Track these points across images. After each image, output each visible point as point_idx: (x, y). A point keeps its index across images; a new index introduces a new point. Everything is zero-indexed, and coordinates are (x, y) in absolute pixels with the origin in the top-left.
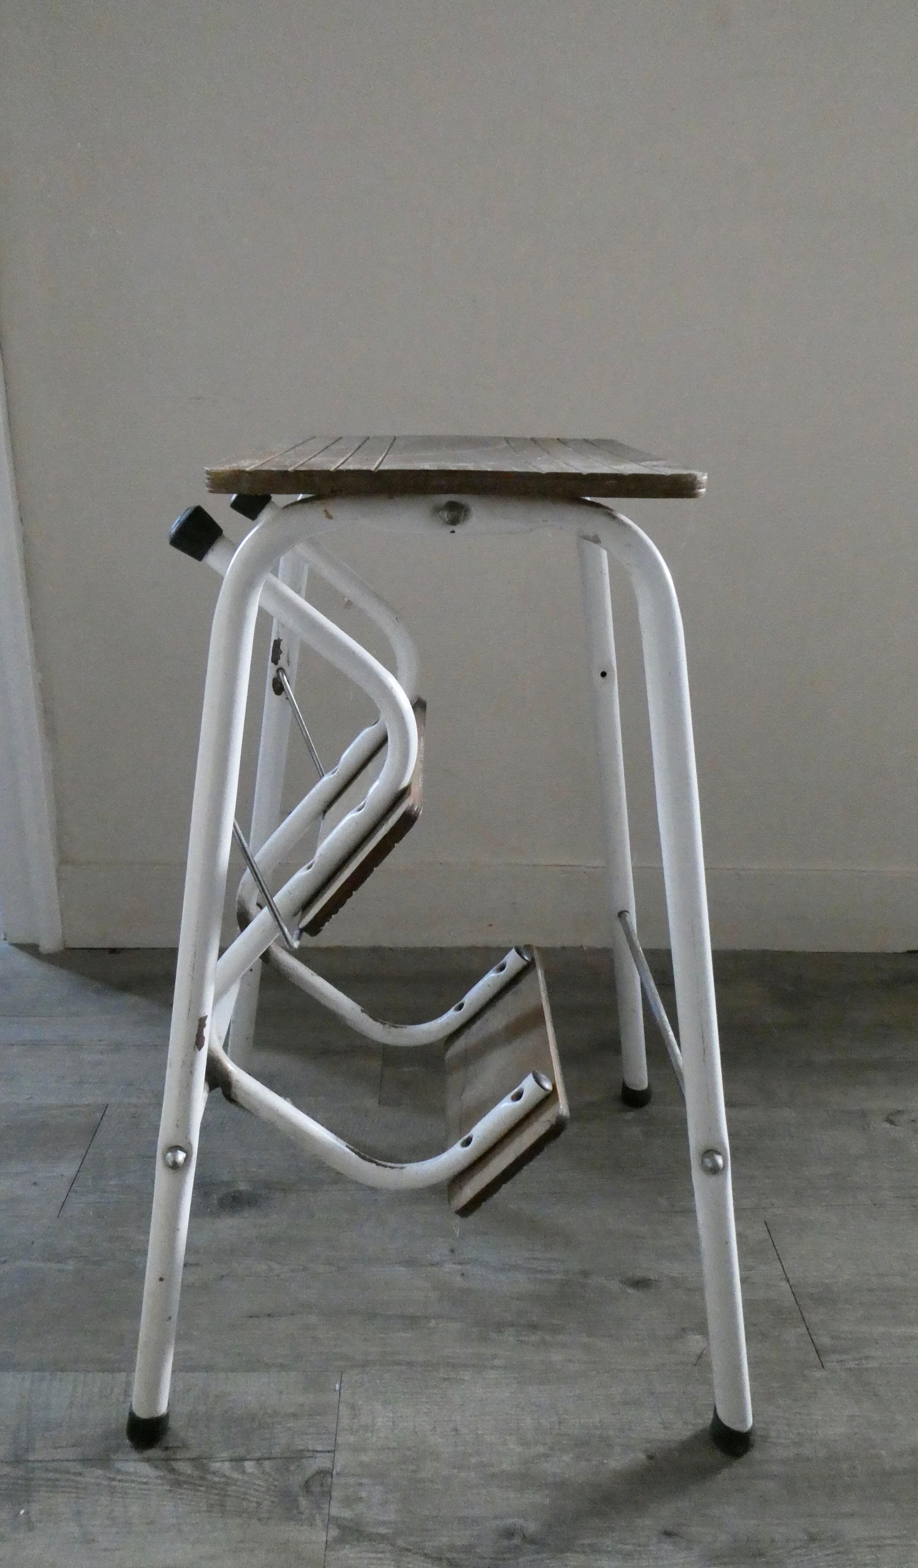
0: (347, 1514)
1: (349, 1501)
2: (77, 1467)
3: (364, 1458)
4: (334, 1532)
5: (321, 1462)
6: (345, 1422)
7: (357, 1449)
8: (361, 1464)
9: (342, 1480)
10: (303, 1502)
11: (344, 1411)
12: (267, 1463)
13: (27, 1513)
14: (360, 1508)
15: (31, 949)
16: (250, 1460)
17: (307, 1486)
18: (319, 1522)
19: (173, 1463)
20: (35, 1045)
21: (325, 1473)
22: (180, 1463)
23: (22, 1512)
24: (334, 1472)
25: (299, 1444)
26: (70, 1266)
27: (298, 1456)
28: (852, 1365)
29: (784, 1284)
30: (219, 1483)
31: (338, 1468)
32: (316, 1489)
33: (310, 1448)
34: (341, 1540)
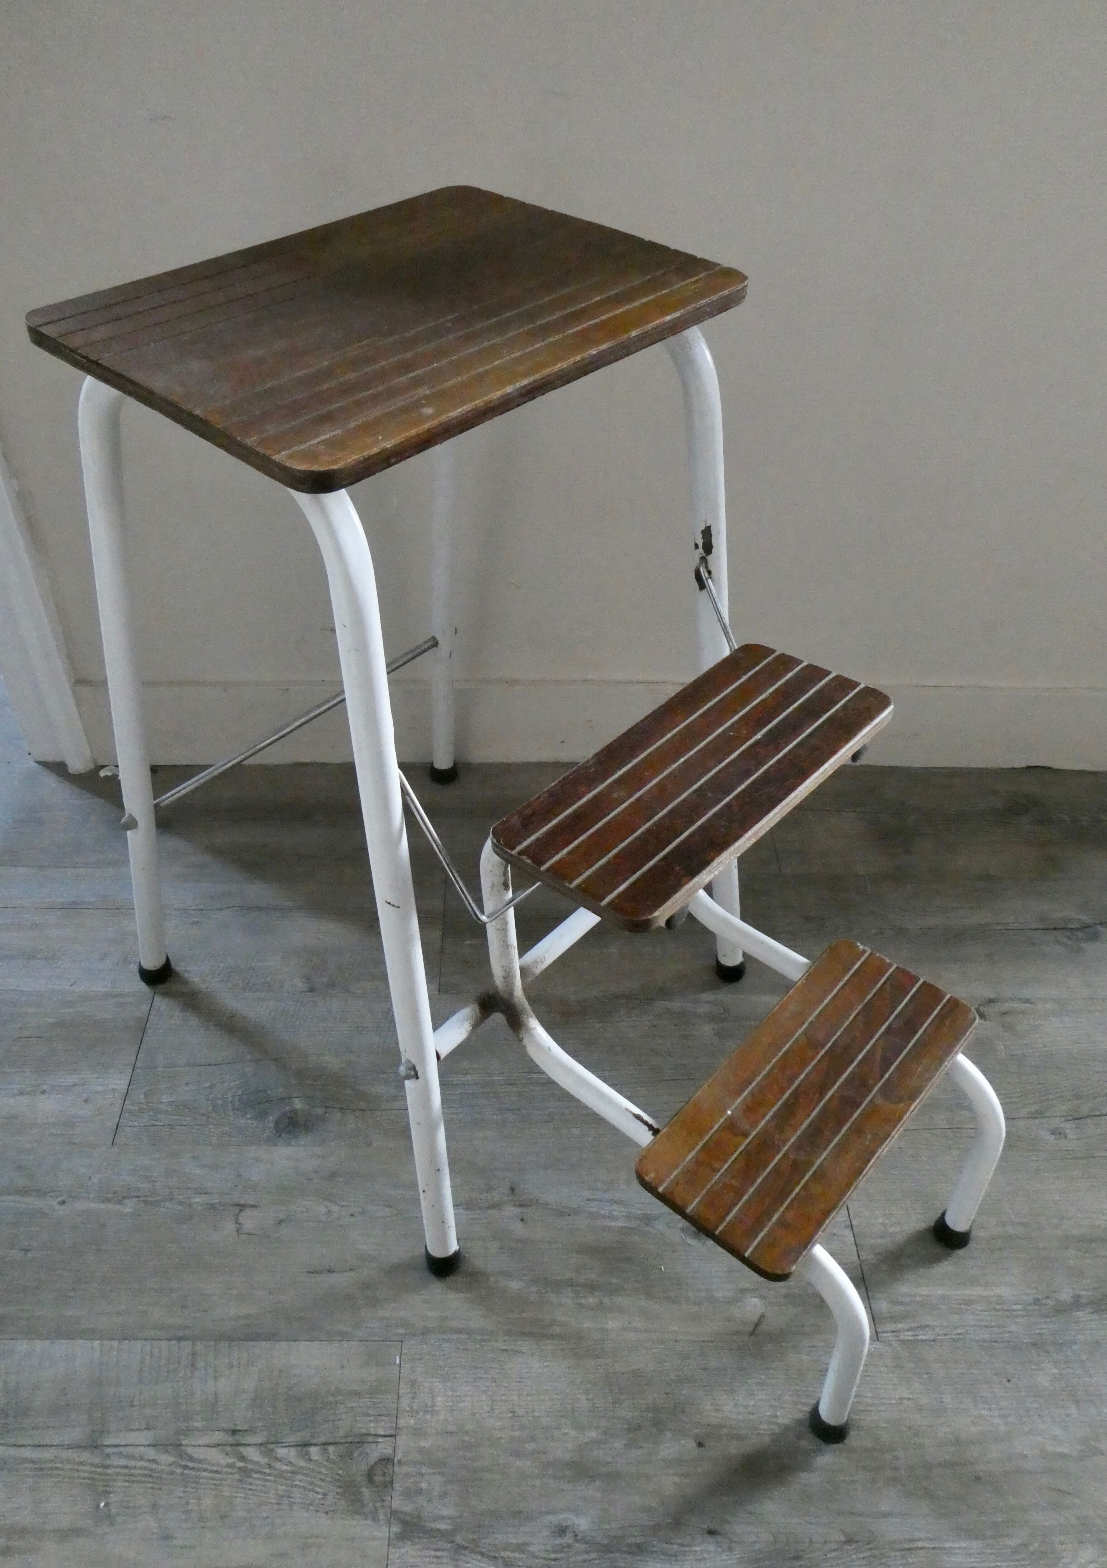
0: (408, 1508)
1: (410, 1494)
2: (151, 1453)
3: (424, 1444)
4: (396, 1529)
5: (383, 1448)
6: (405, 1403)
7: (418, 1433)
8: (420, 1450)
9: (405, 1469)
10: (366, 1492)
11: (404, 1389)
12: (331, 1449)
13: (106, 1505)
14: (421, 1501)
15: (59, 768)
16: (316, 1445)
17: (370, 1475)
18: (382, 1517)
19: (241, 1449)
20: (73, 908)
21: (386, 1461)
22: (250, 1449)
23: (102, 1505)
24: (396, 1460)
25: (362, 1427)
26: (128, 1207)
27: (360, 1441)
28: (907, 1336)
29: (848, 1233)
30: (287, 1471)
31: (399, 1456)
32: (378, 1479)
33: (372, 1432)
34: (402, 1537)
